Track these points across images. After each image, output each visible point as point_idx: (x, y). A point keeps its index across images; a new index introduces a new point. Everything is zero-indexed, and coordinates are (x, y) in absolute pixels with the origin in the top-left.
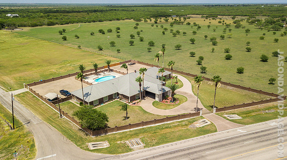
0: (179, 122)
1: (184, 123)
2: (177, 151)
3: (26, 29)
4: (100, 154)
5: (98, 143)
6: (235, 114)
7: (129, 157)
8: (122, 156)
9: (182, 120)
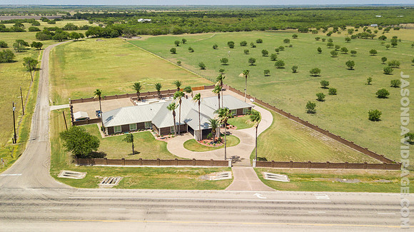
0: (192, 169)
1: (196, 171)
2: (142, 200)
3: (144, 37)
4: (61, 184)
5: (74, 172)
6: (285, 174)
7: (86, 193)
8: (79, 191)
9: (200, 167)
